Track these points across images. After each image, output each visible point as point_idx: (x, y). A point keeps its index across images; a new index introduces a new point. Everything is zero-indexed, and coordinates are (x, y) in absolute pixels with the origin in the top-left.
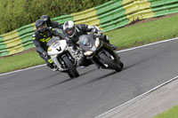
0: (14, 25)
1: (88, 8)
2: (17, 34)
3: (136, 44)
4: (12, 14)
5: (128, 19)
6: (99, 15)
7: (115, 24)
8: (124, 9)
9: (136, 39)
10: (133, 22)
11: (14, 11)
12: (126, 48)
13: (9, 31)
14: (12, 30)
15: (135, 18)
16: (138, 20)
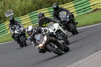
0: (27, 11)
1: (69, 2)
2: (29, 17)
3: (96, 23)
4: (25, 5)
5: (92, 8)
6: (75, 6)
7: (84, 11)
8: (89, 3)
9: (96, 20)
10: (94, 11)
11: (26, 3)
12: (90, 25)
13: (24, 15)
14: (26, 14)
15: (96, 8)
16: (97, 9)
